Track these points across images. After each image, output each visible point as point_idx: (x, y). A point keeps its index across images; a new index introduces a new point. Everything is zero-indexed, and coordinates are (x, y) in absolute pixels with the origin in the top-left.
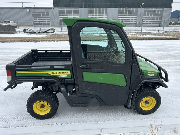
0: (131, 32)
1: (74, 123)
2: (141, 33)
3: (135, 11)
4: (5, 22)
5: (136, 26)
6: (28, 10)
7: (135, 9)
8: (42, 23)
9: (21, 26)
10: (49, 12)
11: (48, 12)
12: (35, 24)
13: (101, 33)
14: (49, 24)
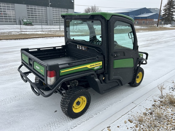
0: (51, 30)
1: (107, 108)
2: (60, 30)
3: (44, 10)
5: (47, 25)
7: (44, 8)
13: (19, 31)
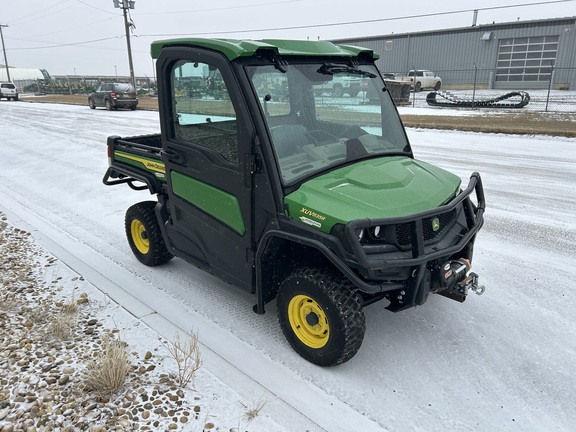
4: (411, 74)
6: (486, 36)
8: (524, 74)
9: (452, 87)
10: (558, 36)
11: (556, 37)
12: (497, 79)
14: (549, 78)
